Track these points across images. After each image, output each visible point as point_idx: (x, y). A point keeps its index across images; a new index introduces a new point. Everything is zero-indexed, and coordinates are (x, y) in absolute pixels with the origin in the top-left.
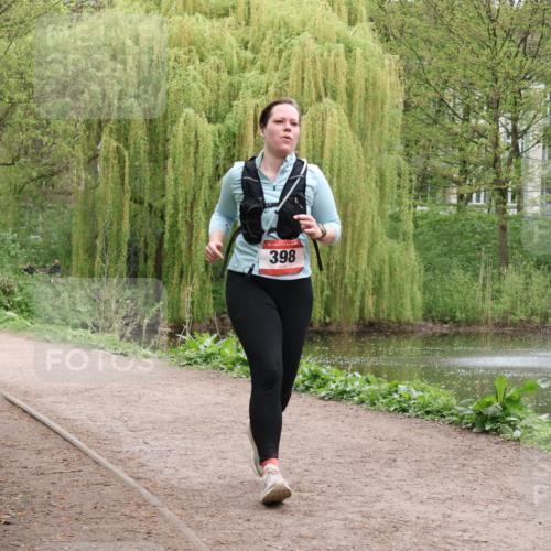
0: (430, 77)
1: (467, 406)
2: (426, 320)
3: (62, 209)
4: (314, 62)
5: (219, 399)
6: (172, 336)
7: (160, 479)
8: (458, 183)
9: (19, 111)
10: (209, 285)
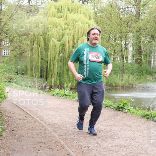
0: (107, 32)
1: (115, 105)
2: (106, 86)
3: (25, 61)
4: (81, 28)
5: (60, 103)
6: (49, 89)
7: (47, 121)
8: (113, 55)
9: (16, 39)
10: (58, 78)
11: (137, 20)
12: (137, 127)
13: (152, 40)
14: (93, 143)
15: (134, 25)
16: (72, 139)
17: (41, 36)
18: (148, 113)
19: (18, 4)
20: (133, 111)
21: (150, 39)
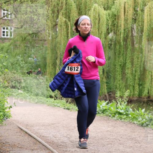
3: (42, 47)
10: (105, 80)
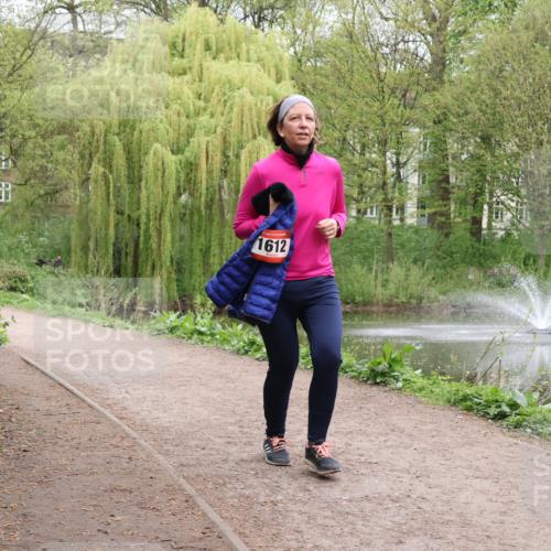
0: (336, 122)
1: (363, 365)
3: (62, 219)
4: (250, 109)
5: (182, 360)
7: (138, 419)
8: (357, 201)
9: (30, 145)
10: (173, 276)
11: (434, 83)
12: (433, 437)
13: (482, 152)
14: (290, 491)
15: (426, 100)
16: (220, 477)
17: (116, 137)
18: (469, 391)
19: (37, 26)
20: (419, 384)
21: (477, 146)
